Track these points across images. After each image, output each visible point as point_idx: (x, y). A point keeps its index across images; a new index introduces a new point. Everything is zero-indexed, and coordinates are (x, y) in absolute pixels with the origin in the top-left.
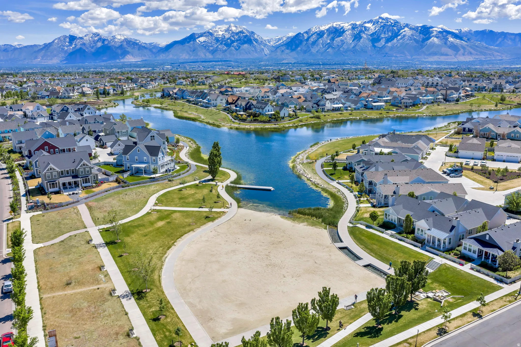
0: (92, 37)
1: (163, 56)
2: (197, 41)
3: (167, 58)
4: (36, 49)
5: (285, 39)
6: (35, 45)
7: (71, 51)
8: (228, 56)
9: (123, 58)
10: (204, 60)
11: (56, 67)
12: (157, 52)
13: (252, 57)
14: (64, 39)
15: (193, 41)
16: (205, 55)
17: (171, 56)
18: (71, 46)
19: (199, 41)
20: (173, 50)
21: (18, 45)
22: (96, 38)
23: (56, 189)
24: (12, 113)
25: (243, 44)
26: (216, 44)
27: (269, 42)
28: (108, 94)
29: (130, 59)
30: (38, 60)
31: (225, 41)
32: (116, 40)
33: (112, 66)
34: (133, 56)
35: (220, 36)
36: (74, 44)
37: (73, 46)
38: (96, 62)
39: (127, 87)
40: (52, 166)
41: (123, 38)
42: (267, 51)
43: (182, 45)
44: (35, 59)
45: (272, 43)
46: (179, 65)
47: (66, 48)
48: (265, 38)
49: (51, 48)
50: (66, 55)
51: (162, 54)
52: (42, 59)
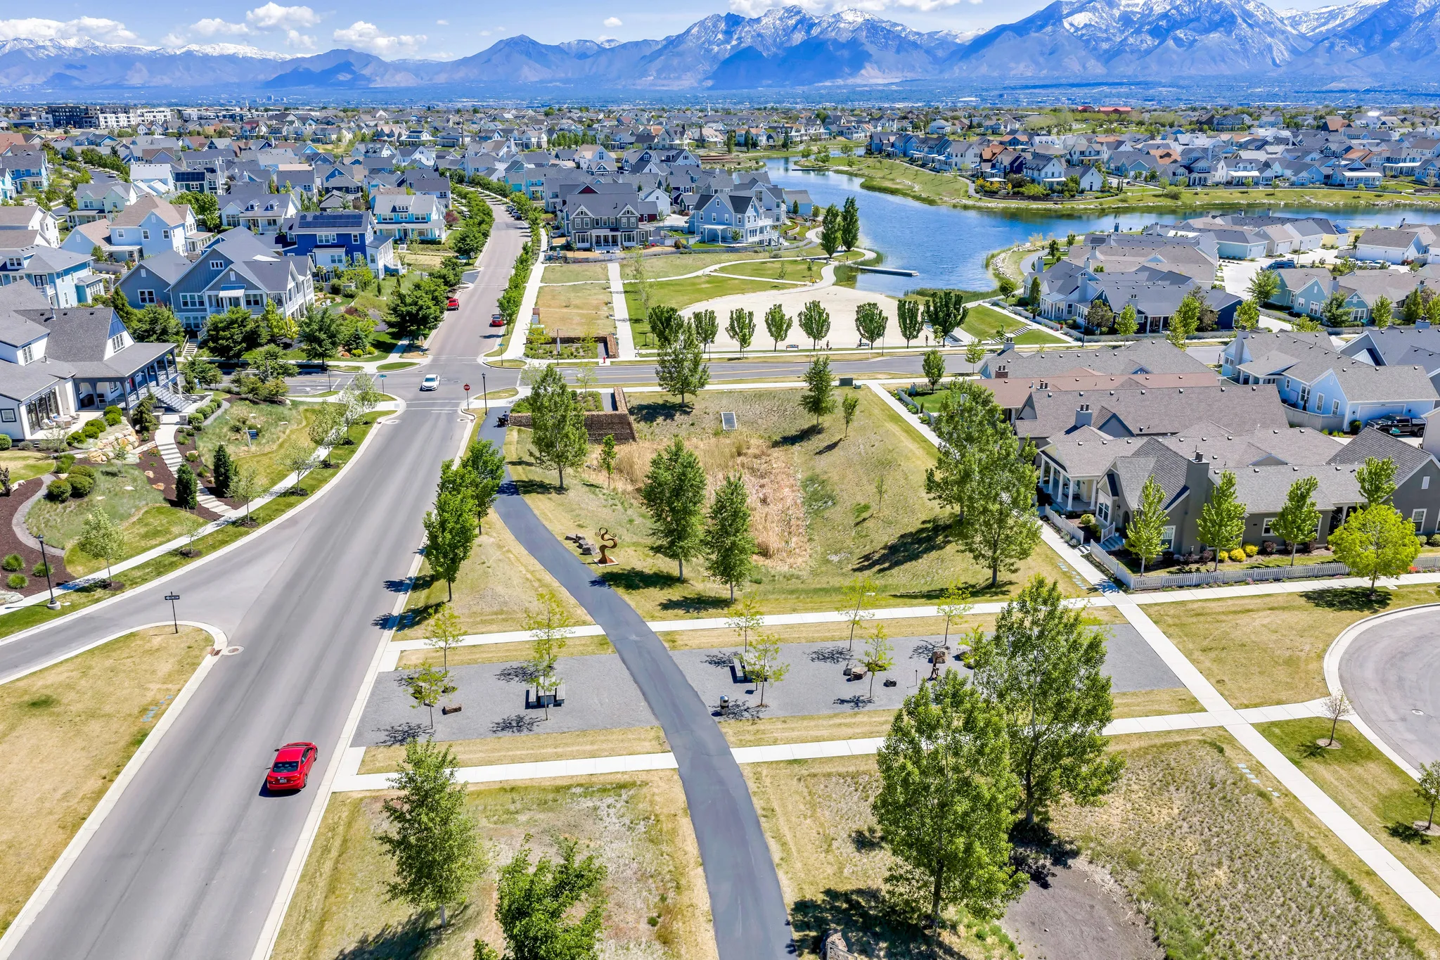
0: (781, 19)
1: (961, 69)
2: (1066, 25)
3: (973, 76)
4: (647, 52)
5: (1350, 13)
6: (646, 42)
7: (727, 56)
8: (1154, 67)
9: (851, 75)
10: (1078, 81)
11: (686, 98)
12: (945, 60)
13: (1228, 73)
14: (715, 26)
15: (1054, 24)
16: (1084, 67)
17: (984, 69)
18: (729, 42)
19: (1072, 25)
20: (990, 53)
21: (609, 41)
22: (792, 22)
23: (587, 245)
24: (557, 162)
25: (1207, 31)
26: (1122, 32)
27: (1295, 22)
28: (755, 145)
29: (872, 77)
30: (648, 81)
31: (1149, 23)
32: (842, 25)
33: (822, 96)
34: (880, 69)
35: (1137, 10)
36: (735, 37)
37: (734, 43)
38: (784, 86)
39: (803, 132)
40: (583, 208)
41: (860, 20)
42: (1281, 53)
43: (1021, 35)
44: (640, 77)
45: (1303, 28)
46: (1001, 96)
47: (716, 49)
48: (1284, 13)
49: (681, 48)
50: (715, 67)
51: (961, 64)
52: (658, 77)
